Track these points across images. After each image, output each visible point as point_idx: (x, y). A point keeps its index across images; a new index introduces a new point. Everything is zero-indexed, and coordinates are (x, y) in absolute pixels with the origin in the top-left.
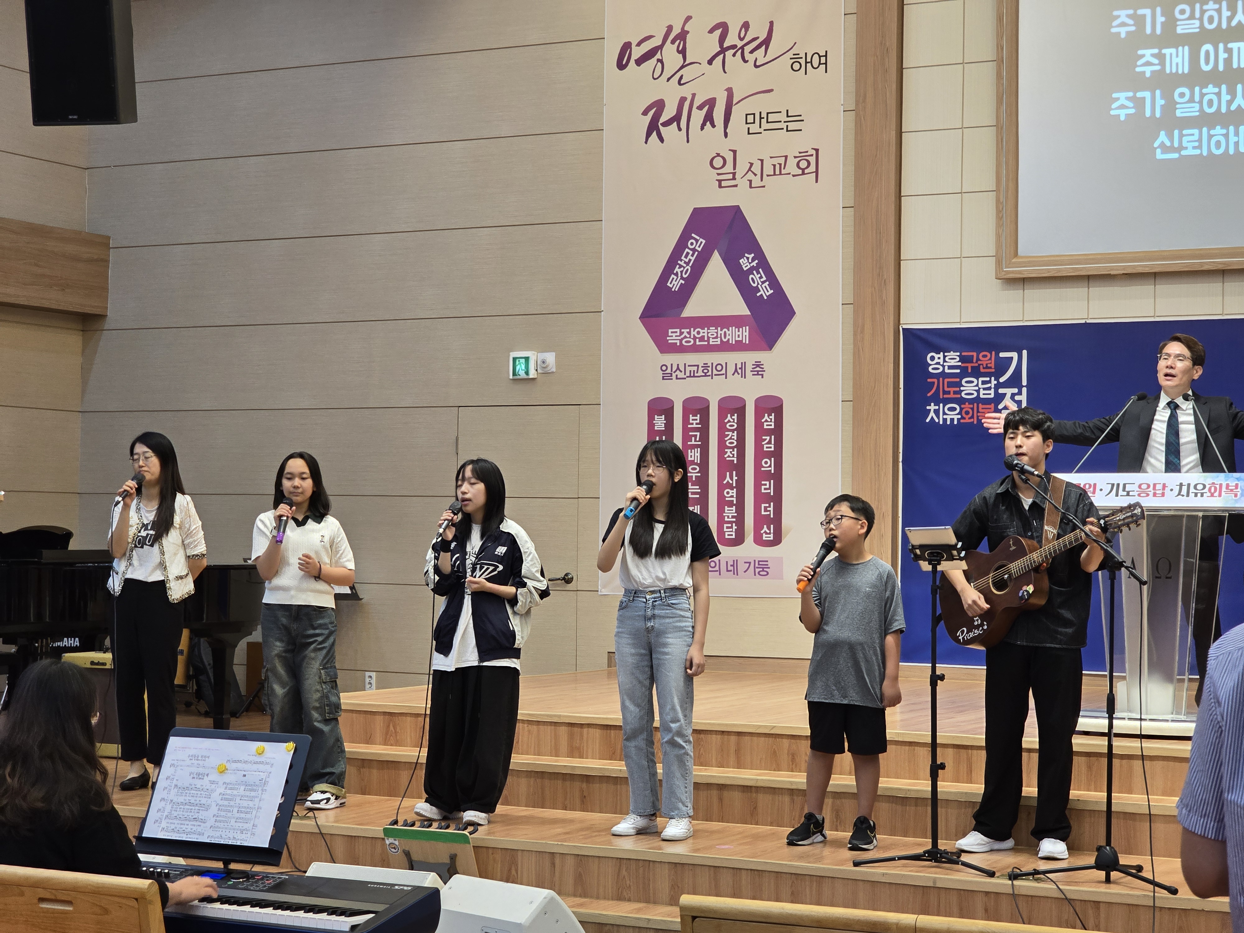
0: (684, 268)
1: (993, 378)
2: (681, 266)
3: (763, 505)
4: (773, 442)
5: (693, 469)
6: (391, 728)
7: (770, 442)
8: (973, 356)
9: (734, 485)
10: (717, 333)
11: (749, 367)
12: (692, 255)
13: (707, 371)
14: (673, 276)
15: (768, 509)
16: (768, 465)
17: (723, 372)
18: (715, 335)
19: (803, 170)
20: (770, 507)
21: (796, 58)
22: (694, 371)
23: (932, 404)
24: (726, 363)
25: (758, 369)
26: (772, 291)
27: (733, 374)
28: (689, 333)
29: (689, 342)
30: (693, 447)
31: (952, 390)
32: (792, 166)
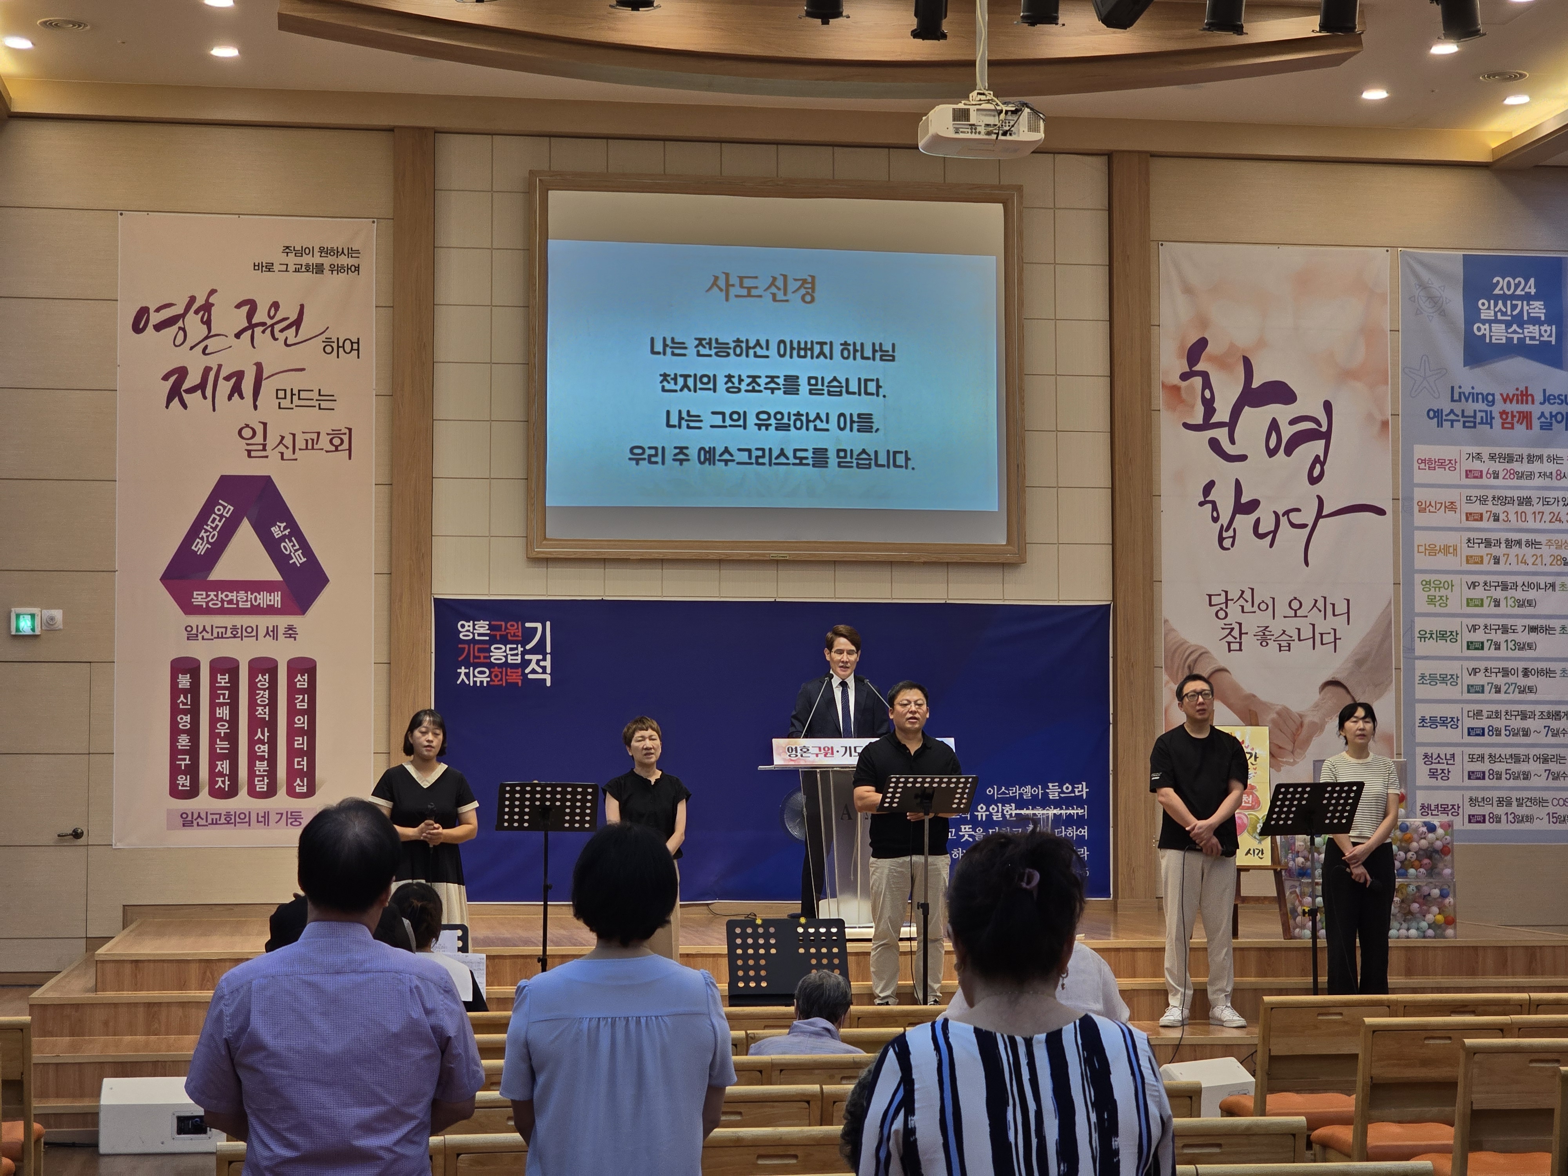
0: (211, 532)
1: (519, 646)
2: (206, 531)
3: (296, 760)
4: (306, 701)
5: (220, 726)
6: (208, 973)
7: (303, 701)
8: (502, 625)
9: (266, 741)
10: (247, 597)
11: (281, 631)
12: (220, 521)
13: (236, 633)
14: (198, 540)
15: (301, 763)
16: (301, 722)
17: (254, 633)
18: (245, 598)
19: (337, 447)
20: (303, 761)
21: (328, 341)
22: (222, 633)
23: (463, 668)
24: (257, 626)
25: (290, 632)
26: (305, 559)
27: (265, 637)
28: (217, 596)
29: (217, 604)
30: (222, 705)
31: (482, 655)
32: (324, 442)
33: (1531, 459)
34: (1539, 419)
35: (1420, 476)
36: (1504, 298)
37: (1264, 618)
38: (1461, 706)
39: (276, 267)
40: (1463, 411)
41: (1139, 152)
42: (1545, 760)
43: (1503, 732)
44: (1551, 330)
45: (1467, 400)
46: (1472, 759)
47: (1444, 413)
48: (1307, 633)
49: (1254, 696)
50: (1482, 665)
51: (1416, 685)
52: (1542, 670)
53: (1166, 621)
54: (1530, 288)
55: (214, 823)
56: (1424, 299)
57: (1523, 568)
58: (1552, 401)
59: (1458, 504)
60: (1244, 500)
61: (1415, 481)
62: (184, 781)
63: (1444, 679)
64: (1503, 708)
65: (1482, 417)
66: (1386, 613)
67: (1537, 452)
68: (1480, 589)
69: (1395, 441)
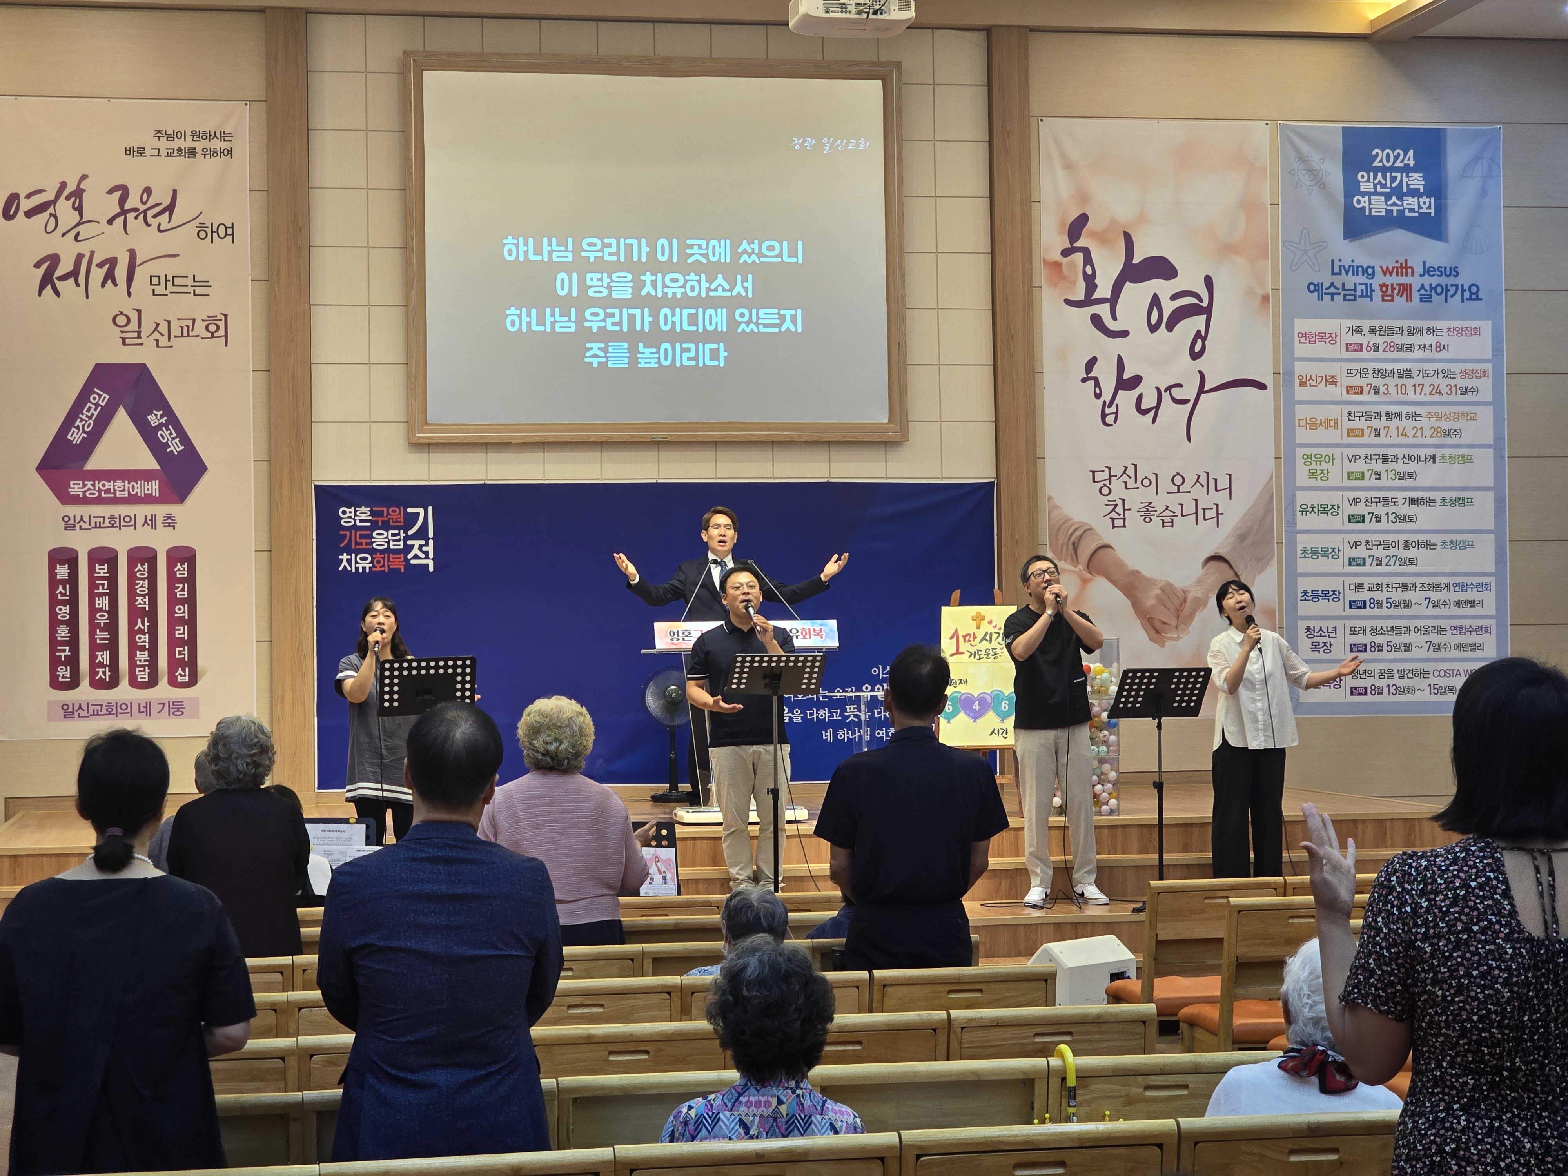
0: (86, 422)
1: (401, 531)
2: (82, 420)
3: (177, 649)
4: (186, 590)
5: (101, 616)
7: (183, 590)
8: (383, 511)
9: (146, 631)
10: (124, 486)
11: (160, 520)
12: (95, 410)
13: (114, 523)
14: (73, 429)
15: (184, 653)
16: (181, 611)
17: (132, 523)
18: (123, 488)
19: (212, 333)
20: (184, 650)
21: (202, 227)
22: (100, 522)
23: (345, 554)
24: (135, 515)
25: (169, 521)
26: (183, 447)
27: (143, 526)
28: (93, 485)
29: (94, 494)
30: (101, 595)
31: (364, 541)
32: (200, 328)
33: (1411, 332)
34: (1419, 291)
35: (1301, 350)
36: (1384, 170)
37: (1148, 494)
38: (1344, 578)
39: (148, 152)
40: (1343, 284)
41: (1019, 27)
42: (1427, 632)
43: (1384, 605)
44: (1430, 202)
45: (1347, 274)
46: (1353, 631)
47: (1324, 287)
48: (1189, 508)
49: (1138, 572)
50: (1362, 538)
51: (1298, 559)
52: (1423, 542)
53: (1050, 498)
54: (1409, 160)
55: (96, 714)
56: (1304, 172)
57: (1403, 440)
58: (1431, 273)
59: (1339, 380)
60: (1126, 376)
61: (1297, 354)
62: (64, 673)
63: (1325, 552)
64: (1384, 580)
65: (1362, 290)
66: (1268, 487)
67: (1417, 324)
68: (1361, 462)
69: (1276, 316)
